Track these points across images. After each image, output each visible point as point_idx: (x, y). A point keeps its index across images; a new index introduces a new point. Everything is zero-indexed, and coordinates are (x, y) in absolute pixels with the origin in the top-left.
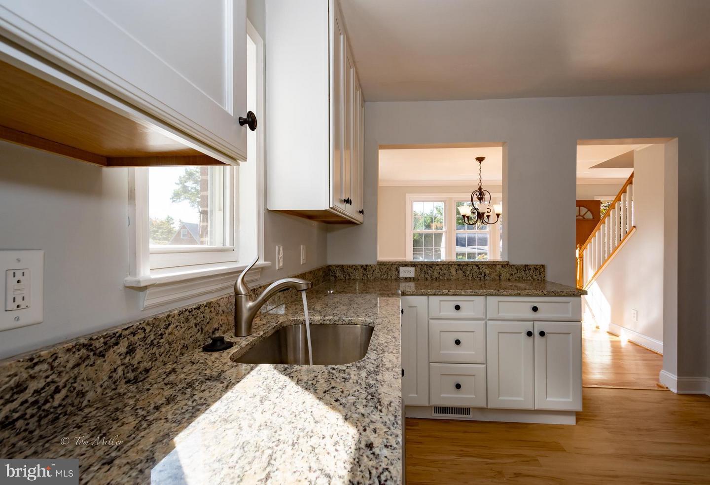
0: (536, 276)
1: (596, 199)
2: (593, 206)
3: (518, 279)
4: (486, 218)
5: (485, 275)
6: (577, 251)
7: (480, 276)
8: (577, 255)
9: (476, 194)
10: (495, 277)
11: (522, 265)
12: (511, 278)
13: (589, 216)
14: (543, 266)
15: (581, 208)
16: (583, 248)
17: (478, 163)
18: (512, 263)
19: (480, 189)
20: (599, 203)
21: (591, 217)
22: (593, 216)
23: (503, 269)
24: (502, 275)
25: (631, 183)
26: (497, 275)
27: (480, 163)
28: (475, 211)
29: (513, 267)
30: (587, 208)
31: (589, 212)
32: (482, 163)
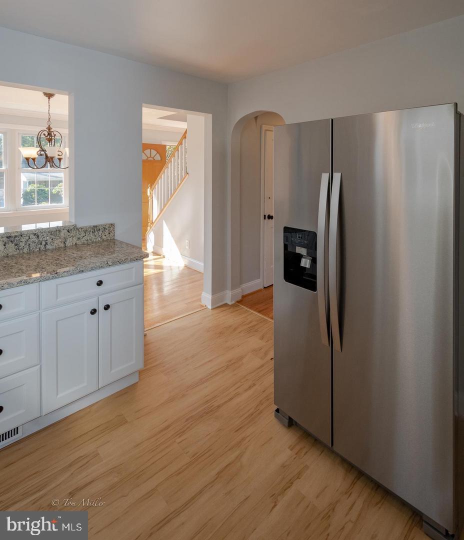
0: (105, 236)
1: (163, 143)
2: (161, 149)
3: (86, 242)
4: (56, 162)
5: (46, 243)
6: (149, 190)
7: (40, 246)
8: (149, 194)
9: (44, 134)
10: (60, 244)
11: (90, 227)
12: (78, 242)
13: (158, 158)
14: (112, 225)
15: (152, 150)
16: (153, 187)
17: (47, 98)
18: (79, 226)
19: (49, 128)
20: (165, 146)
21: (160, 159)
22: (161, 158)
23: (69, 234)
24: (68, 241)
25: (185, 138)
26: (61, 242)
27: (49, 98)
28: (42, 153)
29: (80, 230)
30: (156, 151)
31: (158, 154)
32: (51, 99)
